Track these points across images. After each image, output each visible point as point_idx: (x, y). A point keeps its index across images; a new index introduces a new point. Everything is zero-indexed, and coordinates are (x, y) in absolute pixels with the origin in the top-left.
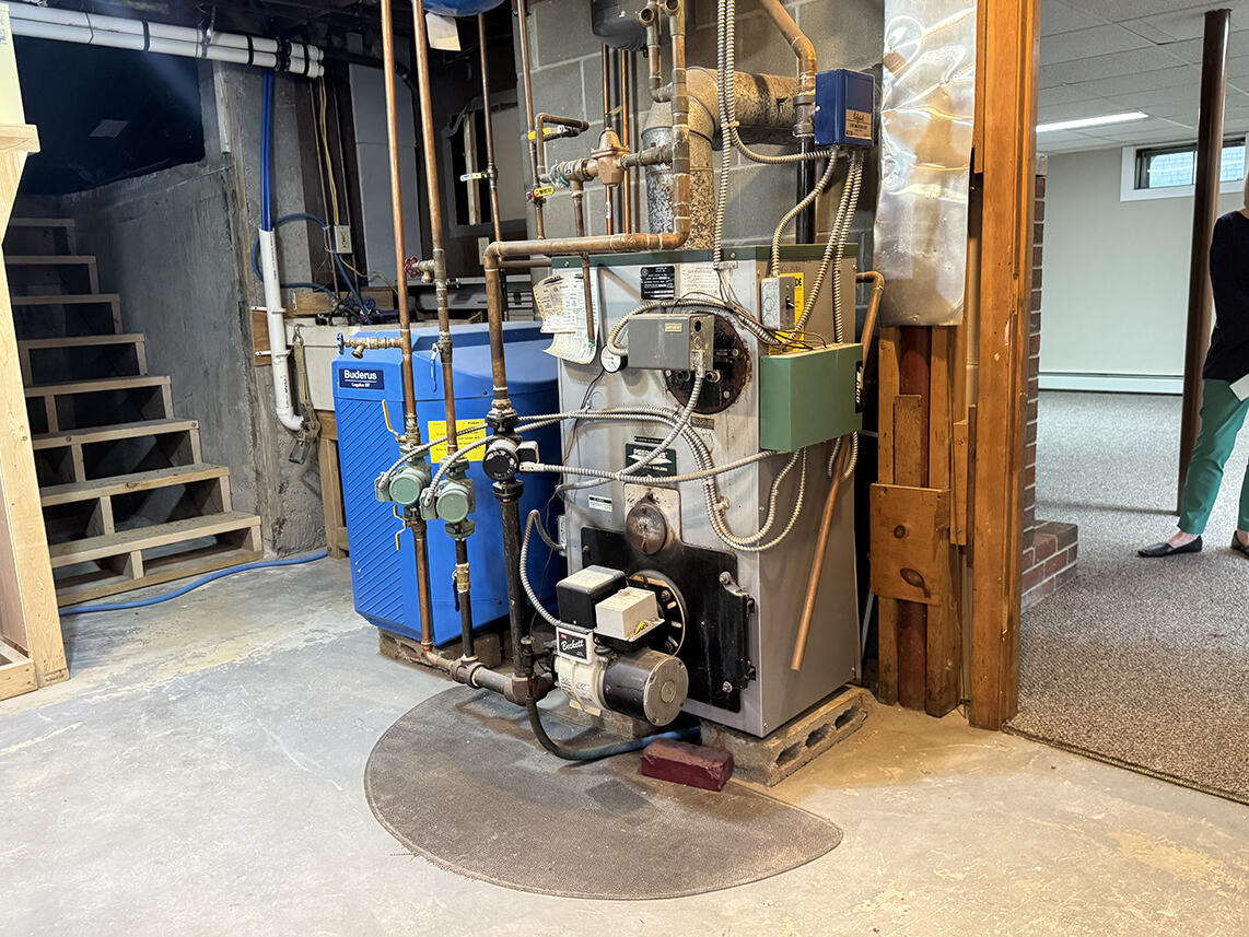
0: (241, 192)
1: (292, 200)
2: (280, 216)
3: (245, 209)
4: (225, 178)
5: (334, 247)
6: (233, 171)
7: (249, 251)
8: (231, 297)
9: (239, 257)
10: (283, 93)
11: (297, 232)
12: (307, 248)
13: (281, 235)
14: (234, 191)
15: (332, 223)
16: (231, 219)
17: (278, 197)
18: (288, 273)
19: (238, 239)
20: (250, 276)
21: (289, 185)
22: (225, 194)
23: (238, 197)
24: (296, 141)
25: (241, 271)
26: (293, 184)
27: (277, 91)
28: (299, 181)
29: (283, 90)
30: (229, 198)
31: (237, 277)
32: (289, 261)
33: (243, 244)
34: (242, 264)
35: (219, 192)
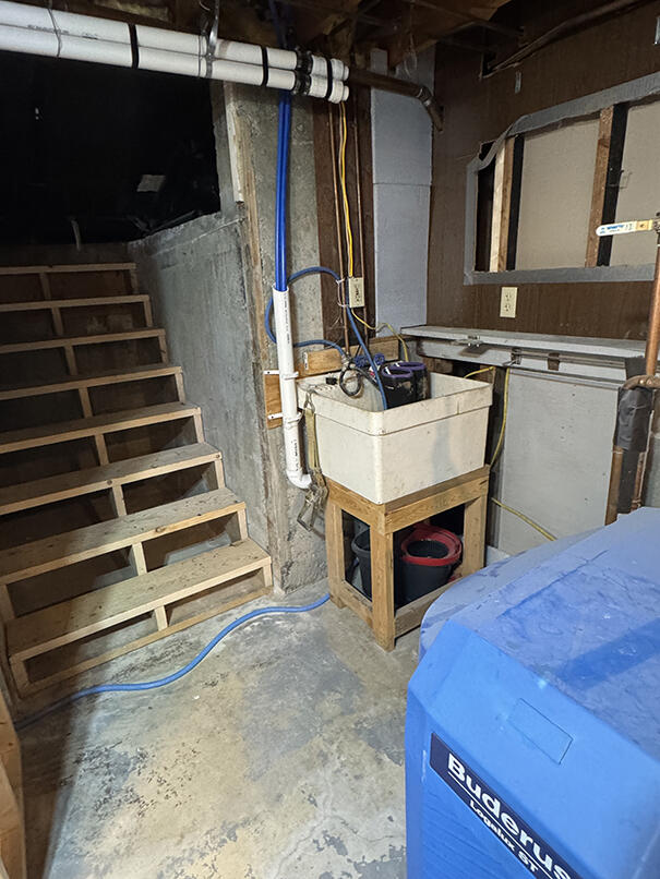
0: (254, 246)
1: (307, 252)
2: (294, 272)
3: (259, 267)
4: (239, 230)
5: (347, 302)
6: (247, 223)
7: (262, 312)
8: (246, 356)
9: (253, 318)
10: (301, 127)
11: (310, 288)
12: (320, 303)
13: (295, 292)
14: (248, 246)
15: (346, 276)
16: (245, 276)
17: (293, 249)
18: (301, 331)
19: (252, 298)
20: (262, 337)
21: (305, 235)
22: (239, 249)
23: (252, 252)
24: (313, 185)
25: (254, 332)
26: (308, 234)
27: (294, 124)
28: (314, 230)
29: (301, 121)
30: (243, 253)
31: (251, 338)
32: (302, 319)
33: (257, 305)
34: (256, 325)
35: (234, 247)
